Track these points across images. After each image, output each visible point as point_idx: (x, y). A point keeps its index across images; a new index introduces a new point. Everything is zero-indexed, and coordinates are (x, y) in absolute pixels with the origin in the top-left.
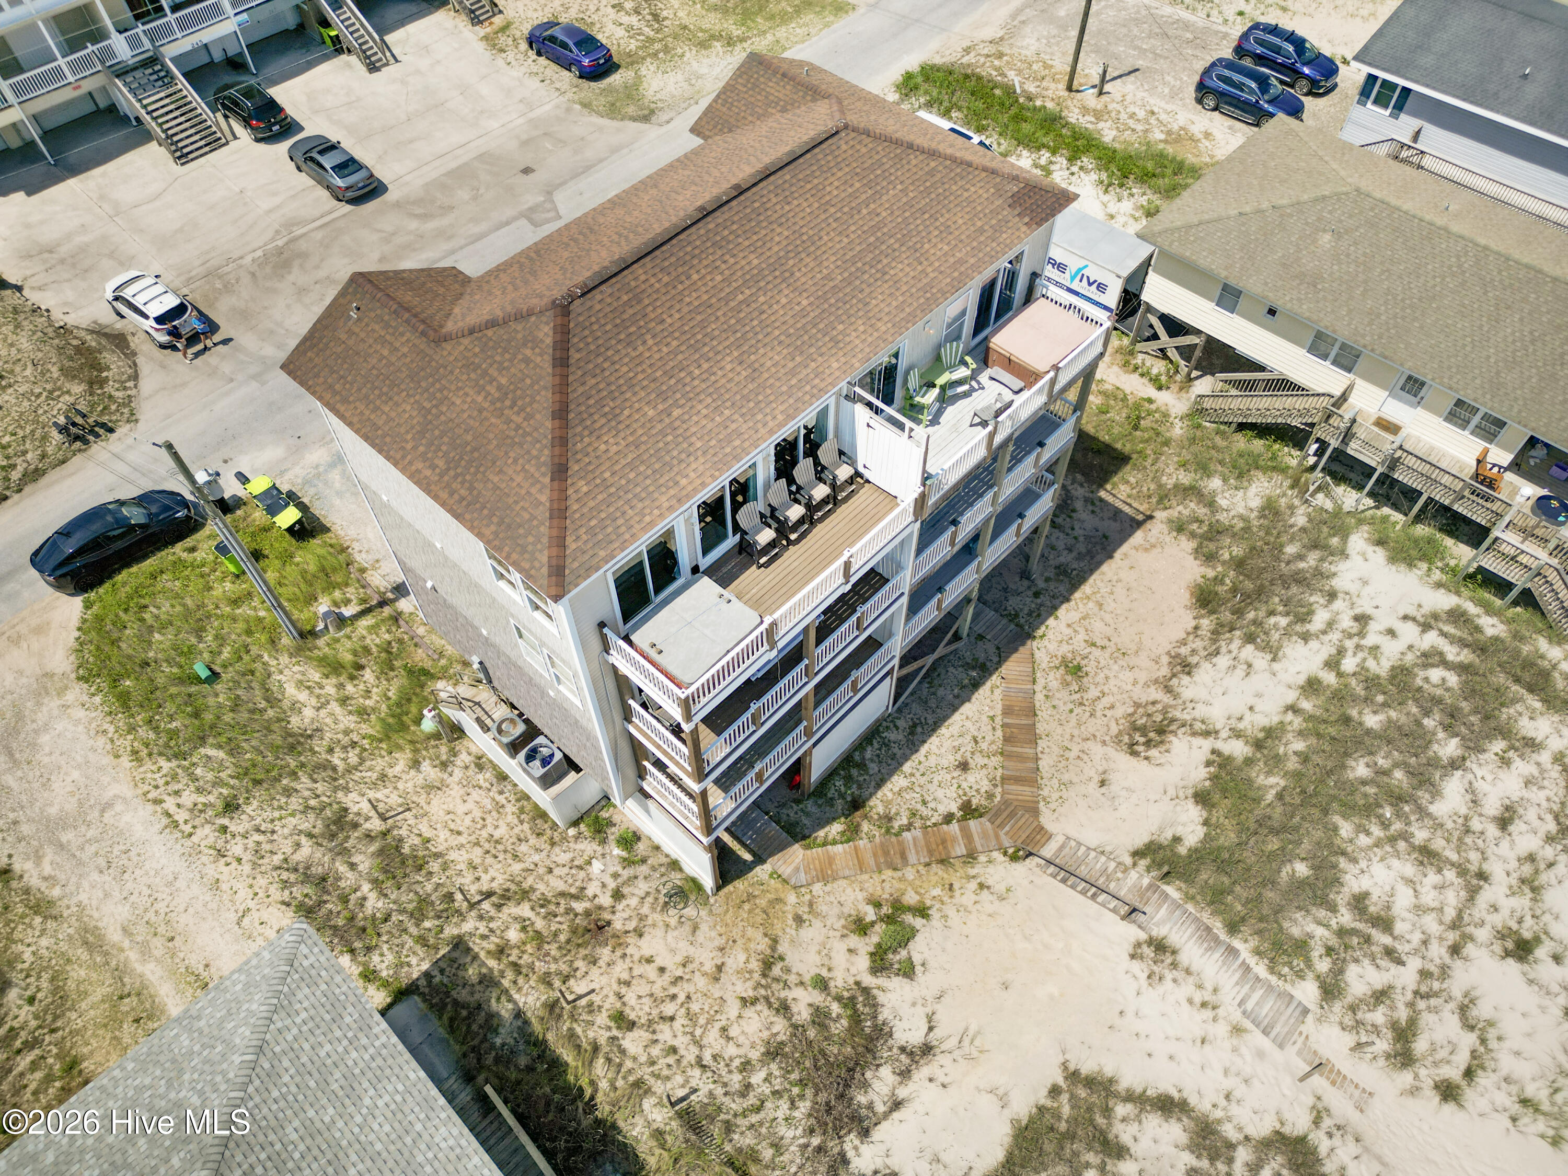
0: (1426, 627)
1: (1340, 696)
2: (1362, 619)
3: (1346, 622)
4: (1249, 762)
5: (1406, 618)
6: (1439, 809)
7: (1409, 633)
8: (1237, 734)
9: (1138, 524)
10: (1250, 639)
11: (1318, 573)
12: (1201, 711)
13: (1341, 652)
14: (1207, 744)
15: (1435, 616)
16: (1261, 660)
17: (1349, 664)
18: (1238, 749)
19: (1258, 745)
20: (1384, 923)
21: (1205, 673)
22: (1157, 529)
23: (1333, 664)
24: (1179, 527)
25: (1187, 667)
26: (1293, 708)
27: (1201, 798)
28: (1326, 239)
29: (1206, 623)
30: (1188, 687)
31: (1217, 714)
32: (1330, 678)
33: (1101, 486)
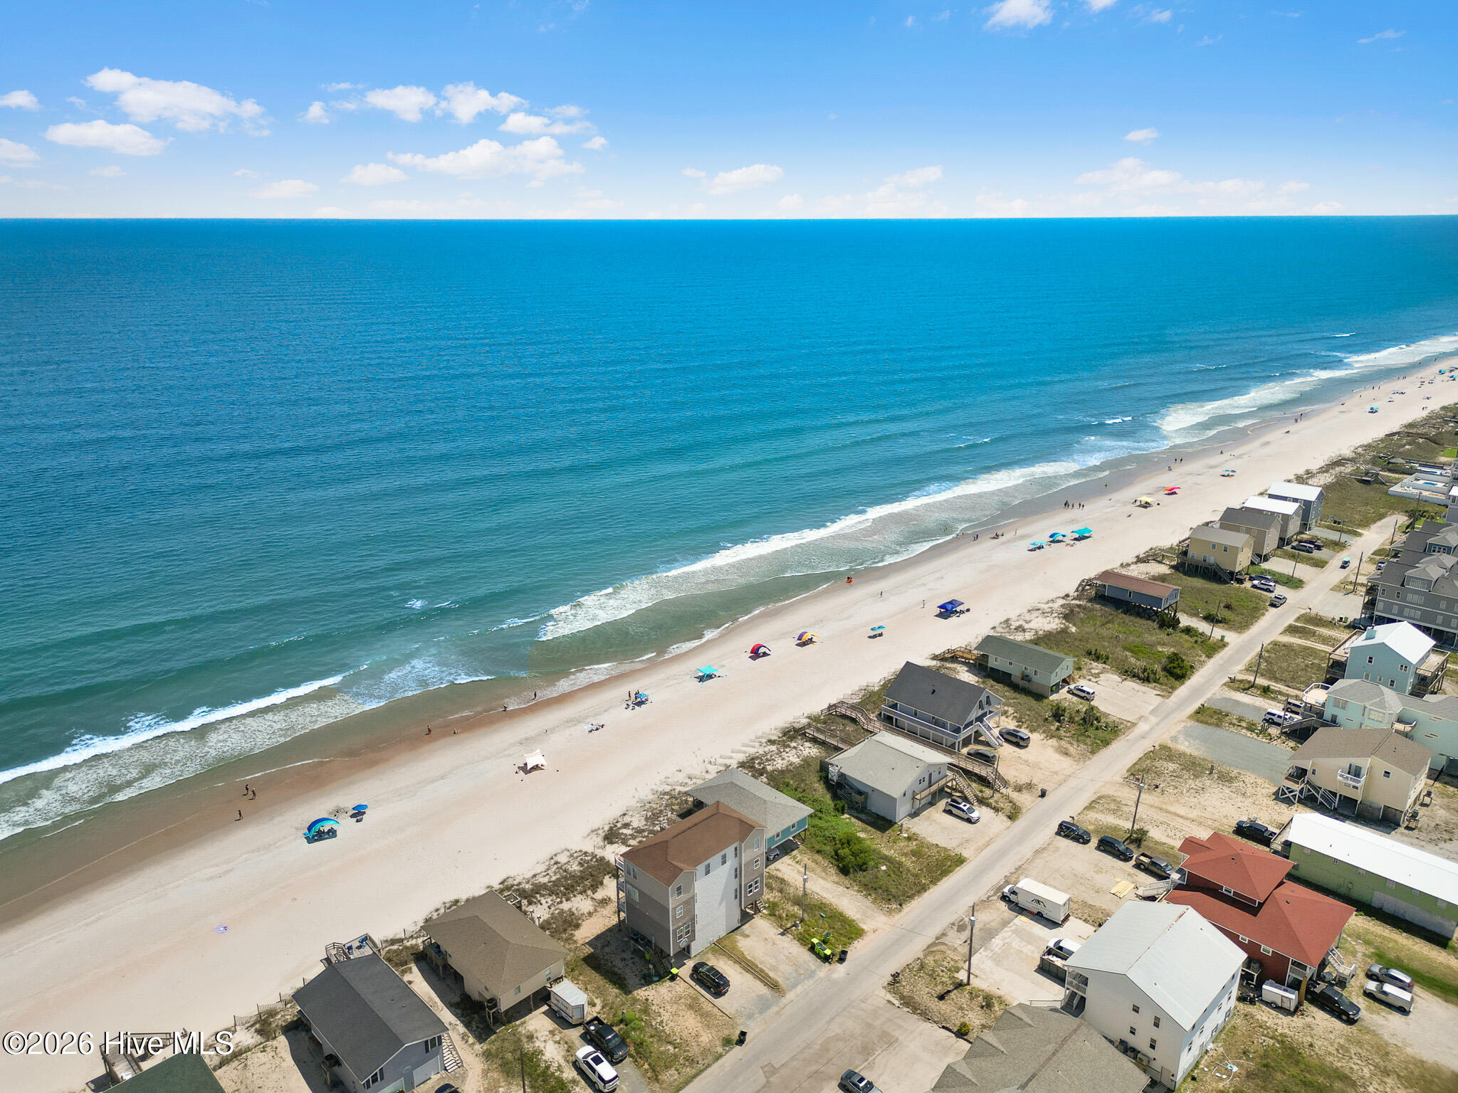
0: (539, 901)
1: (564, 894)
2: (549, 908)
3: (553, 908)
4: (589, 889)
5: (541, 904)
6: (558, 876)
7: (543, 901)
8: (587, 896)
9: (587, 943)
10: (573, 914)
11: (552, 919)
12: (591, 903)
13: (558, 903)
14: (594, 896)
15: (535, 903)
16: (574, 910)
17: (559, 900)
18: (589, 892)
19: (585, 891)
20: (580, 863)
21: (586, 911)
22: (581, 942)
23: (561, 902)
24: (575, 942)
25: (590, 914)
26: (575, 896)
27: (602, 883)
28: (525, 937)
29: (580, 922)
30: (591, 909)
31: (589, 902)
32: (564, 899)
33: (592, 953)
